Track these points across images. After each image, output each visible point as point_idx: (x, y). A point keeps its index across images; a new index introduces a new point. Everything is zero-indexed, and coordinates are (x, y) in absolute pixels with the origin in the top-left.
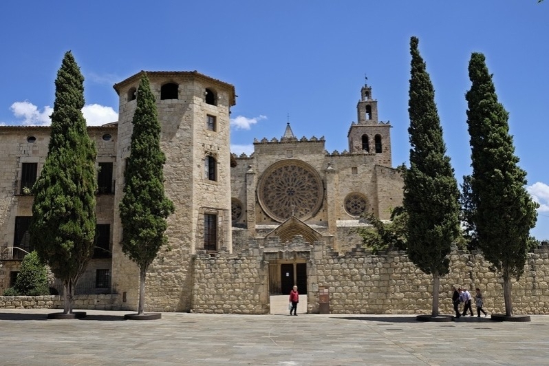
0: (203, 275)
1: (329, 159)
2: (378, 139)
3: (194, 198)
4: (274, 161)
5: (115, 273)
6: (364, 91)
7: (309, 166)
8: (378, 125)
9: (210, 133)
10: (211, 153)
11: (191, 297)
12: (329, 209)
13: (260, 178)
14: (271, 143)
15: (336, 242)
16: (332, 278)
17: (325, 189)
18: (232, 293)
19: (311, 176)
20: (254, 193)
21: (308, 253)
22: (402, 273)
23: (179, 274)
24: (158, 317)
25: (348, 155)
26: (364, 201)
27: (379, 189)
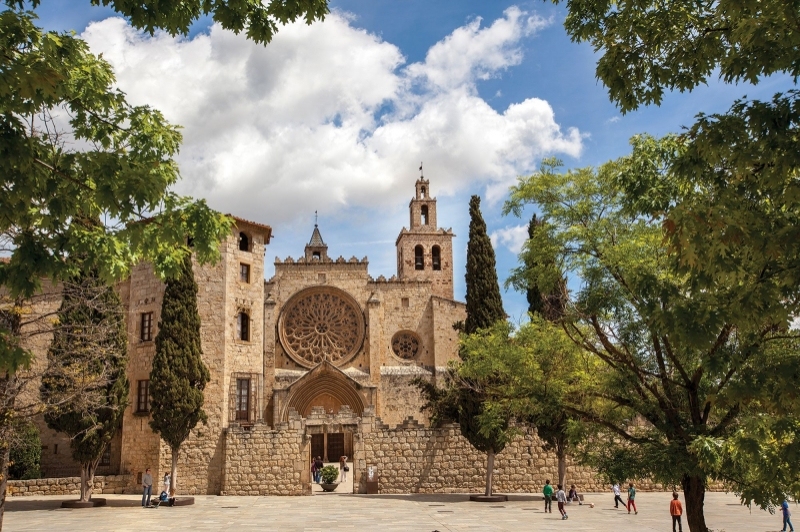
0: (236, 451)
1: (373, 286)
2: (436, 251)
3: (226, 362)
4: (301, 288)
5: (126, 449)
6: (419, 186)
7: (348, 296)
8: (435, 233)
9: (244, 285)
10: (244, 309)
11: (222, 477)
12: (372, 352)
13: (282, 310)
14: (297, 264)
15: (379, 395)
16: (381, 453)
17: (366, 326)
18: (269, 472)
19: (349, 308)
20: (274, 329)
21: (355, 426)
22: (457, 448)
23: (207, 450)
24: (190, 502)
25: (397, 282)
26: (416, 341)
27: (435, 328)
